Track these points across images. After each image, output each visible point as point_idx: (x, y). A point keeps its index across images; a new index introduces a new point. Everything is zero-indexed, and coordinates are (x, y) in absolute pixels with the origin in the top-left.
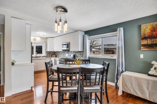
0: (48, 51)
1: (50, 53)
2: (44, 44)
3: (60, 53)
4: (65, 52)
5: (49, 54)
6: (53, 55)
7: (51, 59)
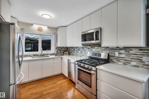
0: (59, 46)
1: (61, 49)
2: (53, 37)
3: (76, 49)
4: (85, 48)
5: (60, 51)
6: (65, 51)
7: (62, 58)
